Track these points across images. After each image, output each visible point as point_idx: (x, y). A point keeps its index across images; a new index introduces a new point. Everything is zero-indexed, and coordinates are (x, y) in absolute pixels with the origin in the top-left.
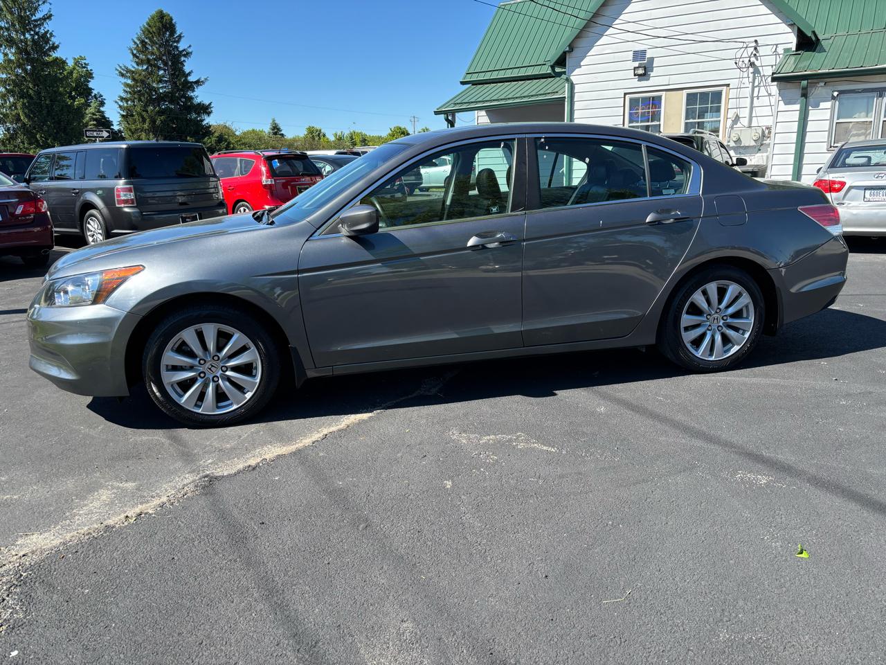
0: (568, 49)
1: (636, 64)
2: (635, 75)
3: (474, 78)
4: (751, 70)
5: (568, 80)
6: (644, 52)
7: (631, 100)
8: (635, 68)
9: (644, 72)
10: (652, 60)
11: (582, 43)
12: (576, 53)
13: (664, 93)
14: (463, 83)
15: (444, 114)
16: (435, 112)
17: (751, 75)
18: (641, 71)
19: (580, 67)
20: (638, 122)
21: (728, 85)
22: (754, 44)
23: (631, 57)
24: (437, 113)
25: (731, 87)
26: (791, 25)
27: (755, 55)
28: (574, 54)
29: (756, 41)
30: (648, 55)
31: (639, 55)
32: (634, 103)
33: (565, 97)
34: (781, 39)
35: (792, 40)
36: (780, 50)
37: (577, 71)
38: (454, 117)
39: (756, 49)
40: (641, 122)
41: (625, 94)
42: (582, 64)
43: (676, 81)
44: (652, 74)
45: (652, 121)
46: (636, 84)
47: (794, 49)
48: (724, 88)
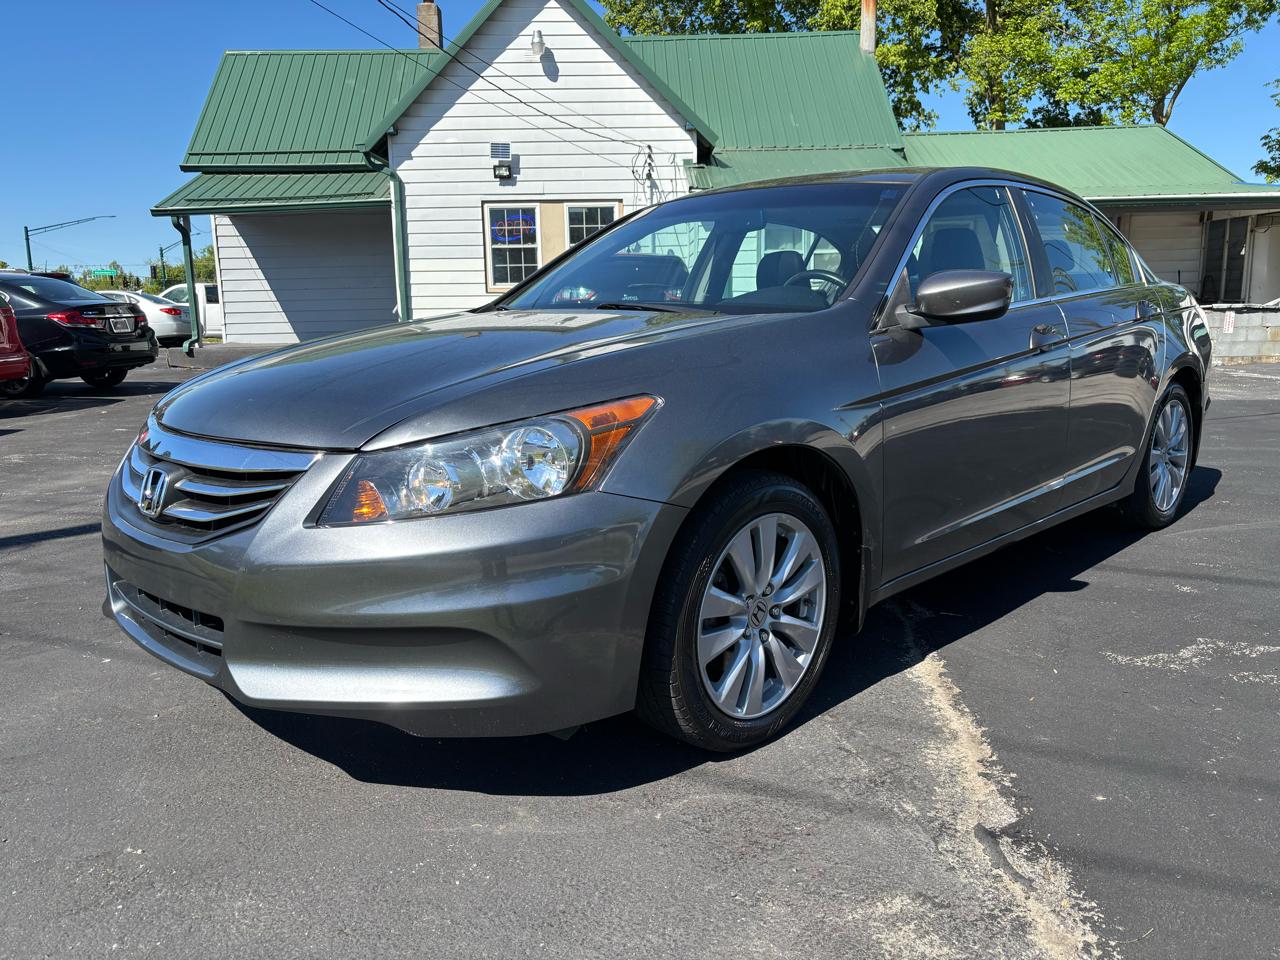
0: (392, 130)
1: (496, 162)
2: (496, 177)
3: (206, 162)
4: (648, 183)
5: (394, 176)
6: (506, 147)
7: (493, 212)
8: (495, 168)
9: (508, 172)
10: (517, 158)
11: (413, 123)
12: (403, 137)
13: (538, 204)
14: (185, 169)
15: (172, 215)
16: (152, 211)
17: (648, 190)
18: (504, 172)
19: (411, 158)
20: (504, 243)
21: (621, 201)
22: (647, 151)
23: (488, 151)
24: (156, 213)
25: (624, 203)
26: (689, 131)
27: (650, 164)
28: (399, 138)
29: (649, 147)
30: (513, 151)
31: (499, 149)
32: (497, 216)
33: (390, 201)
34: (679, 147)
35: (691, 149)
36: (679, 161)
37: (406, 164)
38: (187, 221)
39: (650, 156)
40: (510, 243)
41: (483, 202)
42: (413, 154)
43: (554, 190)
44: (519, 177)
45: (525, 243)
46: (497, 189)
47: (695, 161)
48: (616, 205)
